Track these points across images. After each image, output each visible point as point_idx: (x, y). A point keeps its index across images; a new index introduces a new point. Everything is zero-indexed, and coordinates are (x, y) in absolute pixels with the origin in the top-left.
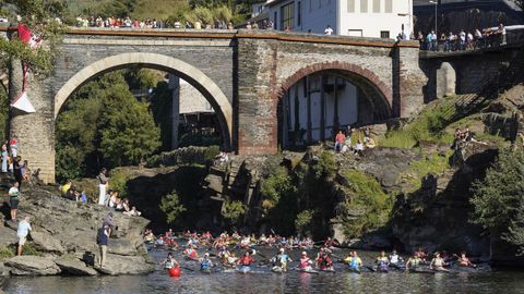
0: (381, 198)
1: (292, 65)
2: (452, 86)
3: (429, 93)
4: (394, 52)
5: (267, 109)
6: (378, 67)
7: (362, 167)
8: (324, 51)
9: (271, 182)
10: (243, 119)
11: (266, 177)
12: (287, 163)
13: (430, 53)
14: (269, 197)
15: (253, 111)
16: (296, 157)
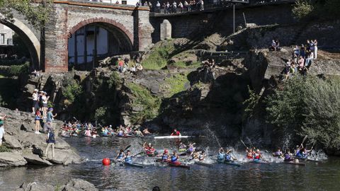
0: (152, 101)
1: (77, 19)
2: (169, 33)
3: (156, 37)
4: (135, 13)
5: (62, 45)
6: (126, 22)
7: (137, 81)
8: (94, 11)
9: (69, 89)
10: (47, 51)
11: (65, 86)
12: (77, 77)
13: (156, 14)
14: (68, 98)
15: (54, 46)
16: (83, 74)
